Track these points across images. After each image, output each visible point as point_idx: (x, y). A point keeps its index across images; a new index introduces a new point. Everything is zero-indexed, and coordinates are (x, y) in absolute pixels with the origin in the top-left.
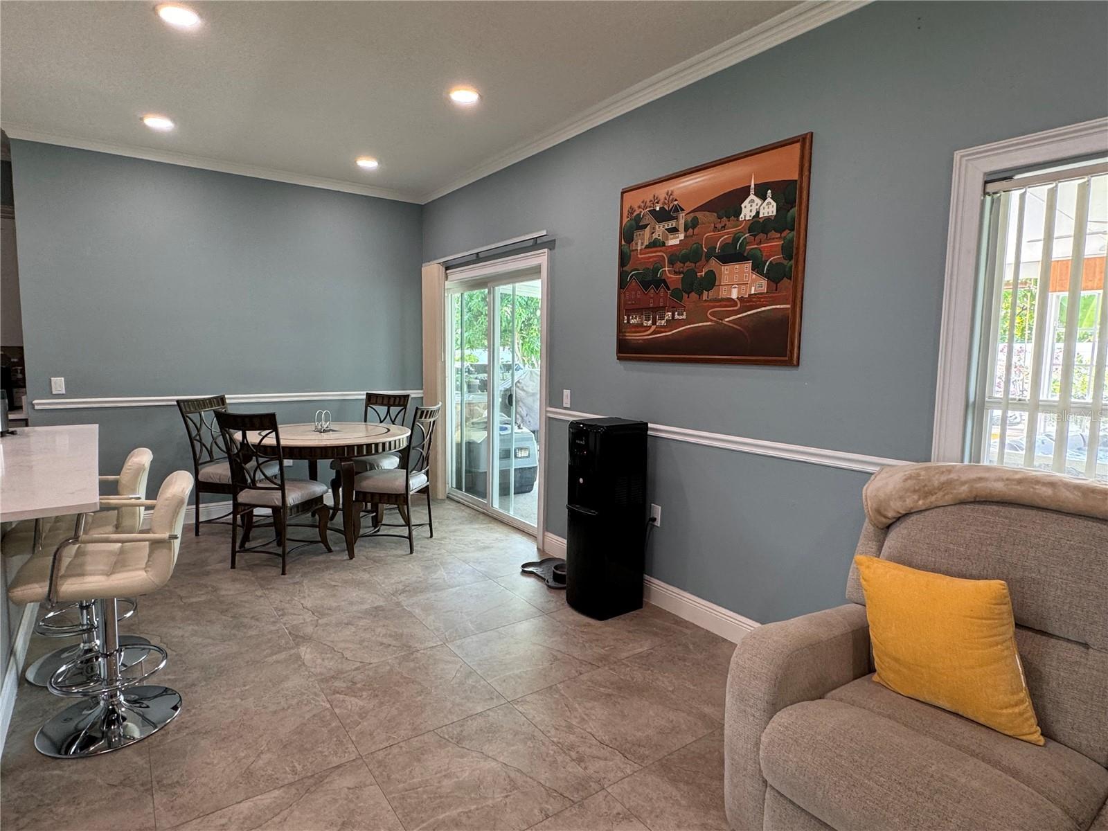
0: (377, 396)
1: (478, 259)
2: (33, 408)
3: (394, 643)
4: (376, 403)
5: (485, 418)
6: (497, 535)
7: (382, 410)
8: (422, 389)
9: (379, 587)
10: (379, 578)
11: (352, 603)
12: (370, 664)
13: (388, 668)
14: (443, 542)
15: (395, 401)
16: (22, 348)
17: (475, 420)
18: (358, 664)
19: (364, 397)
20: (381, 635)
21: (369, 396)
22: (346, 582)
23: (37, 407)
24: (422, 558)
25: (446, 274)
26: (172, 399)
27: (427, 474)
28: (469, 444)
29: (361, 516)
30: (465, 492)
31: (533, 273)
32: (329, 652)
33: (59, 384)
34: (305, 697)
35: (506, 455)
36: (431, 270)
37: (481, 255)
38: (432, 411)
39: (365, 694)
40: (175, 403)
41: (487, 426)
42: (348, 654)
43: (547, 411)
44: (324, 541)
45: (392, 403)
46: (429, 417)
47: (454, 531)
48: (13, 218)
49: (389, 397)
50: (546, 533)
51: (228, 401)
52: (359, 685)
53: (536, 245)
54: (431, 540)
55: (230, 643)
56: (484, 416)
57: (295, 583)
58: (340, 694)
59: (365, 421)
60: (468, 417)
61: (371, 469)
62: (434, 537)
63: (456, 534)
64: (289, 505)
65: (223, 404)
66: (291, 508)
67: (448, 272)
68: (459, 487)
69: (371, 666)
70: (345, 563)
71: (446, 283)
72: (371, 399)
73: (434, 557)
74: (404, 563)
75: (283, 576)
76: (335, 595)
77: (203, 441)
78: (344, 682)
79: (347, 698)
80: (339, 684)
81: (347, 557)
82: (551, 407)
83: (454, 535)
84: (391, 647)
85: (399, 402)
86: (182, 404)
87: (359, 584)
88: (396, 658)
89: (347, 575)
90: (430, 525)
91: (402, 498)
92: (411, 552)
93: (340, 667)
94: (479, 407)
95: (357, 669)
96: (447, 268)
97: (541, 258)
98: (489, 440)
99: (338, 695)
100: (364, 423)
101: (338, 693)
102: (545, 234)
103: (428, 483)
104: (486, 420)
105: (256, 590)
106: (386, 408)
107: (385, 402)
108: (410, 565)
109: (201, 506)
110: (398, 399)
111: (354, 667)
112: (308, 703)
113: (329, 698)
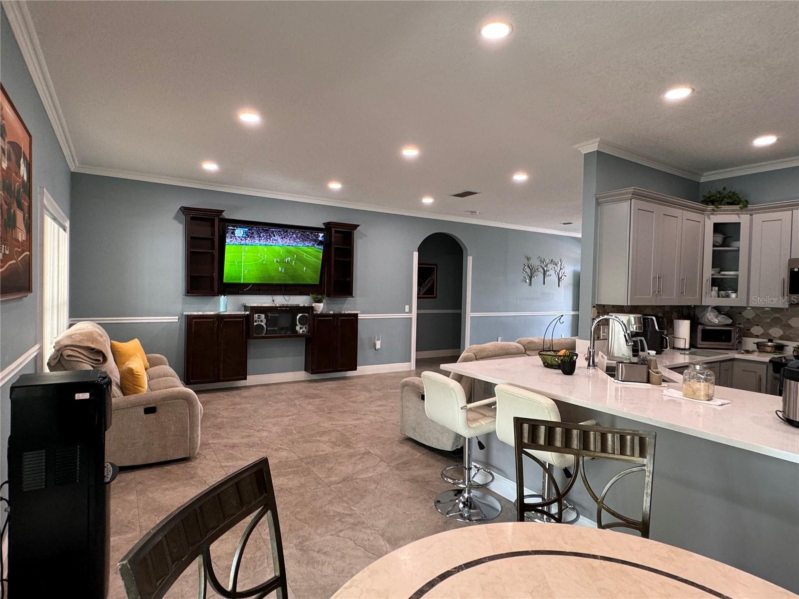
3: (315, 554)
12: (332, 535)
13: (318, 531)
18: (341, 534)
20: (327, 564)
32: (367, 546)
34: (368, 513)
39: (332, 513)
42: (350, 543)
52: (337, 519)
58: (347, 514)
78: (347, 522)
79: (343, 511)
80: (351, 520)
84: (317, 550)
88: (312, 539)
93: (354, 533)
95: (341, 531)
99: (349, 513)
101: (349, 515)
111: (344, 532)
112: (365, 509)
113: (353, 512)
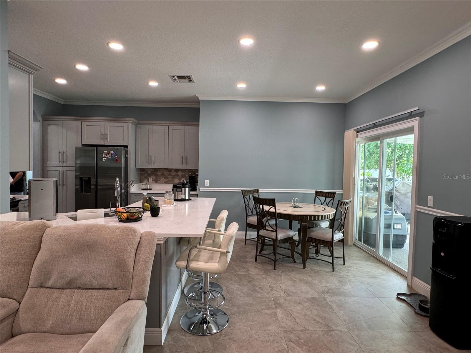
0: (320, 192)
1: (375, 126)
2: (200, 190)
3: (321, 321)
4: (319, 196)
5: (376, 206)
6: (381, 271)
7: (322, 199)
8: (342, 190)
9: (316, 287)
10: (316, 282)
11: (302, 292)
12: (308, 330)
13: (317, 336)
14: (350, 269)
15: (329, 195)
16: (198, 169)
17: (370, 207)
18: (302, 328)
19: (315, 192)
20: (315, 315)
21: (317, 192)
22: (301, 280)
23: (201, 190)
24: (339, 275)
25: (357, 135)
26: (240, 189)
27: (343, 233)
28: (367, 219)
29: (310, 248)
30: (363, 243)
31: (409, 130)
32: (289, 316)
33: (207, 182)
34: (276, 338)
35: (388, 226)
36: (349, 134)
37: (376, 124)
38: (347, 202)
39: (304, 347)
40: (241, 191)
41: (377, 210)
42: (298, 321)
43: (416, 208)
44: (293, 257)
45: (327, 196)
46: (345, 205)
47: (356, 264)
48: (199, 126)
49: (326, 193)
50: (414, 277)
51: (259, 191)
52: (302, 341)
53: (411, 116)
54: (343, 266)
55: (250, 298)
56: (375, 205)
57: (279, 275)
58: (292, 342)
59: (315, 203)
60: (366, 204)
61: (316, 227)
62: (345, 265)
63: (357, 265)
64: (278, 239)
65: (258, 193)
66: (279, 241)
67: (358, 134)
68: (360, 240)
69: (309, 331)
70: (301, 270)
71: (357, 139)
72: (318, 193)
73: (345, 276)
74: (329, 276)
75: (274, 270)
76: (295, 286)
77: (250, 207)
78: (295, 336)
79: (295, 346)
80: (292, 336)
81: (302, 267)
82: (418, 205)
83: (357, 266)
84: (319, 323)
85: (331, 196)
86: (243, 192)
87: (306, 283)
88: (322, 331)
89: (301, 276)
90: (344, 258)
91: (329, 243)
92: (333, 271)
93: (294, 326)
94: (372, 200)
95: (302, 331)
96: (357, 132)
97: (415, 123)
98: (378, 218)
99: (291, 343)
100: (314, 205)
101: (291, 341)
102: (418, 109)
103: (343, 237)
104: (376, 207)
105: (263, 275)
106: (325, 198)
107: (324, 195)
108: (332, 278)
109: (247, 232)
110: (330, 194)
111: (300, 329)
112: (277, 342)
113: (287, 343)
